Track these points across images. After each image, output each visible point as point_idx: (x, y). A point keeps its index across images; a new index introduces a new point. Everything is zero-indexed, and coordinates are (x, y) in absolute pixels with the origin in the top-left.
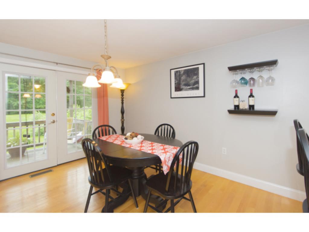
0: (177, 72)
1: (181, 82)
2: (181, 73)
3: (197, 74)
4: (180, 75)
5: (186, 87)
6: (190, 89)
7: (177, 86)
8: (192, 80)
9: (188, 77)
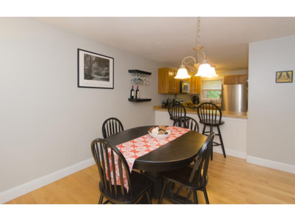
0: (87, 55)
1: (93, 70)
2: (93, 59)
3: (108, 66)
4: (91, 60)
5: (98, 76)
6: (101, 79)
7: (87, 74)
8: (104, 70)
9: (100, 67)
